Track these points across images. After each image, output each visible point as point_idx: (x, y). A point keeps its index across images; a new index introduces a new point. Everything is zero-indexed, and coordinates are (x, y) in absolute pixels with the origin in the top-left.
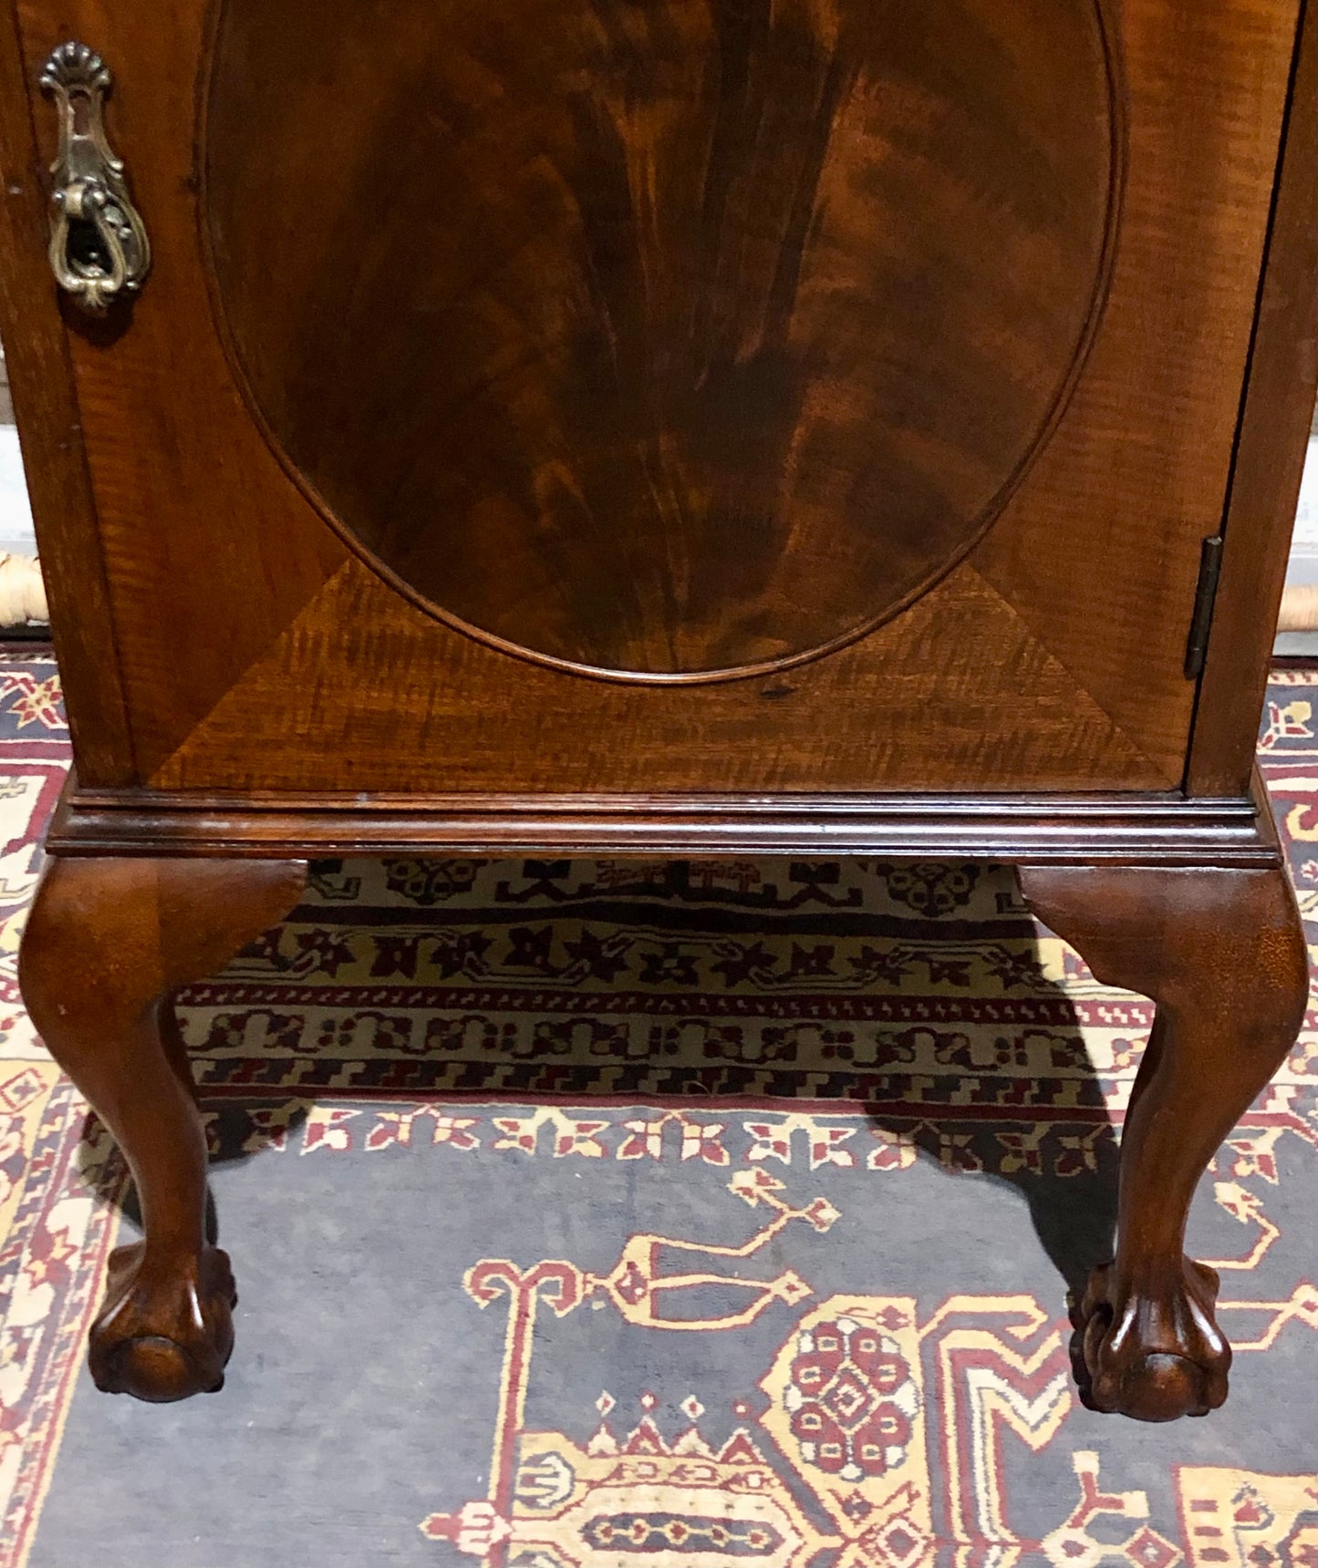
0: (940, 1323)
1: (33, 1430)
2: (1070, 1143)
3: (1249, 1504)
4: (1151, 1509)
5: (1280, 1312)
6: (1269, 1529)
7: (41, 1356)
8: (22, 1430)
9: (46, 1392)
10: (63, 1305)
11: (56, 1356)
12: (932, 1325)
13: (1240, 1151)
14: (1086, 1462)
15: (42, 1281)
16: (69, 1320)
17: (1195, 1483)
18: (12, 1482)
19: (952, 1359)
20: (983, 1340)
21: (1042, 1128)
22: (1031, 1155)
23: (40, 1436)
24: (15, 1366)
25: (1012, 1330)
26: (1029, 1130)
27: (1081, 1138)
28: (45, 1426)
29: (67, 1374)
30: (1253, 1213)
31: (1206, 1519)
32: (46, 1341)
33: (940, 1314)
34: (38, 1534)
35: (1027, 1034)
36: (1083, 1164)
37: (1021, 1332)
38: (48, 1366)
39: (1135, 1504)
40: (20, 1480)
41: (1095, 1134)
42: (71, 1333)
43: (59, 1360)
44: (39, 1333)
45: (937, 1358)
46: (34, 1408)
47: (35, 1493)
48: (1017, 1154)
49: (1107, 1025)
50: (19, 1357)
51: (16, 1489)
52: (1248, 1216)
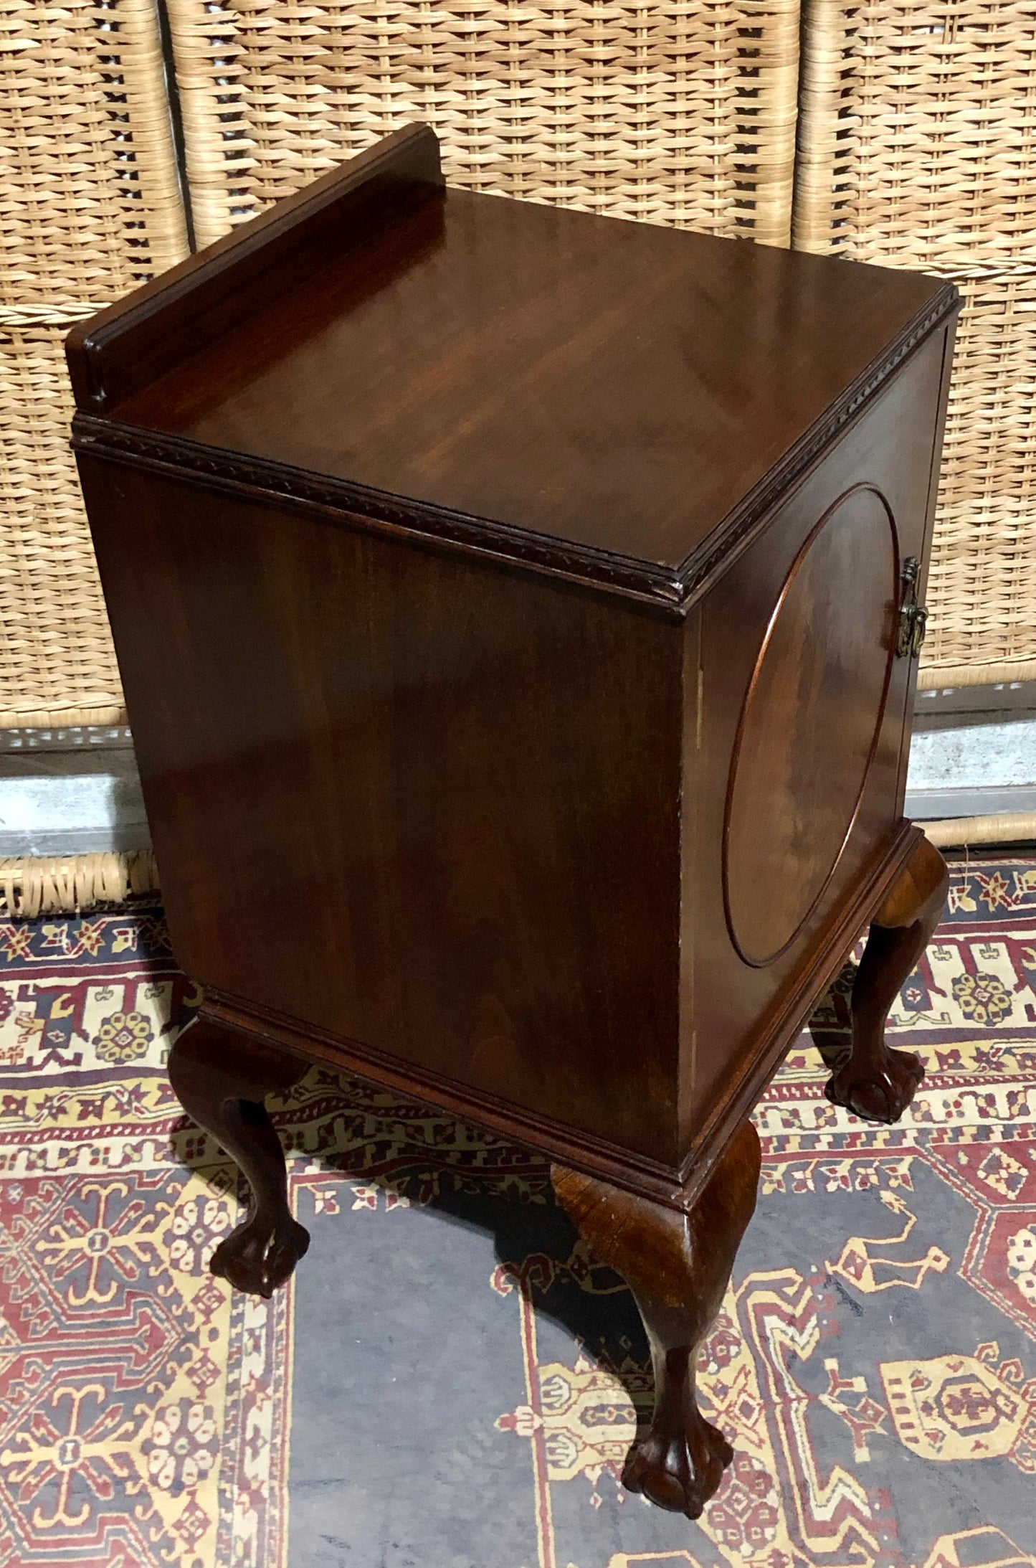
0: (746, 1288)
1: (276, 1391)
2: (798, 1175)
3: (918, 1378)
4: (868, 1386)
5: (921, 1267)
6: (930, 1389)
7: (268, 1345)
8: (270, 1391)
9: (278, 1368)
10: (273, 1316)
11: (277, 1345)
12: (742, 1290)
13: (891, 1173)
14: (831, 1364)
15: (259, 1304)
16: (278, 1324)
17: (888, 1371)
18: (270, 1421)
19: (754, 1311)
20: (770, 1297)
21: (783, 1167)
22: (779, 1182)
23: (280, 1395)
24: (255, 1354)
25: (786, 1290)
26: (775, 1168)
27: (804, 1171)
28: (282, 1388)
29: (287, 1358)
30: (902, 1208)
31: (897, 1389)
32: (269, 1336)
33: (746, 1283)
34: (291, 1450)
35: (766, 1108)
36: (807, 1187)
37: (790, 1291)
38: (274, 1352)
39: (859, 1385)
40: (274, 1420)
41: (811, 1167)
42: (282, 1331)
43: (279, 1348)
44: (264, 1331)
45: (746, 1312)
46: (273, 1378)
47: (284, 1427)
48: (771, 1182)
49: (811, 1098)
50: (256, 1348)
51: (274, 1424)
52: (900, 1210)
